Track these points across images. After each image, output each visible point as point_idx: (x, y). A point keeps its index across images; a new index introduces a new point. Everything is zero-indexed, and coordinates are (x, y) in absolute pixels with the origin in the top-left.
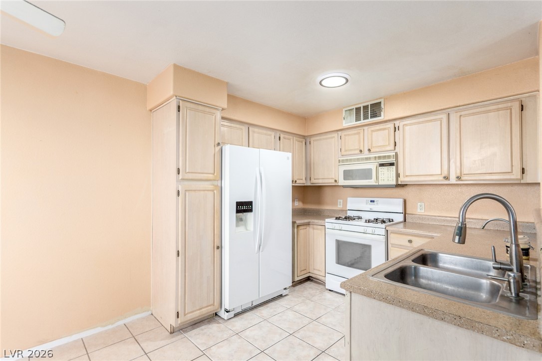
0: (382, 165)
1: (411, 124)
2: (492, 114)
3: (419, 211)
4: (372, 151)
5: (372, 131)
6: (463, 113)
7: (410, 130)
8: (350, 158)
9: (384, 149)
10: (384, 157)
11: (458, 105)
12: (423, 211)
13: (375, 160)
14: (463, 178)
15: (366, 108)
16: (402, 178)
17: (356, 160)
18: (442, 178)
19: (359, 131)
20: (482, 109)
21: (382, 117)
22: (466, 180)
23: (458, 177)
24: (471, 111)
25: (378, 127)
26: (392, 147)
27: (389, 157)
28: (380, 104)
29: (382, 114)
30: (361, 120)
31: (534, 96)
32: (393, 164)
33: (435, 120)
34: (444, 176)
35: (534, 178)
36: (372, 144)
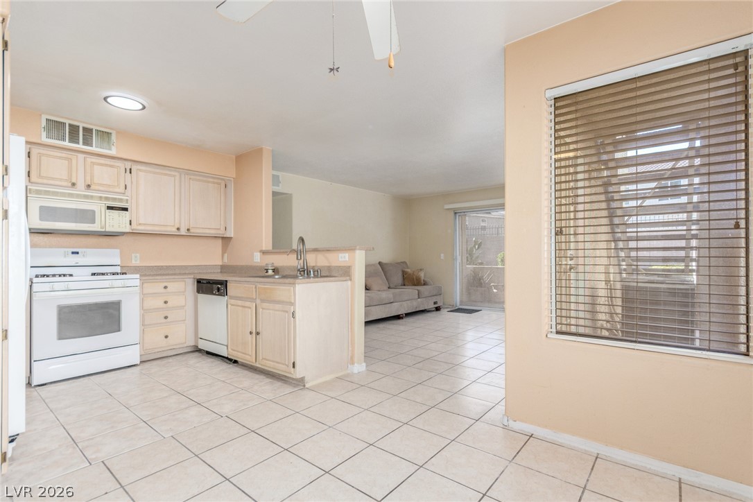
0: (109, 208)
1: (145, 171)
2: (210, 184)
3: (133, 262)
4: (92, 187)
5: (93, 163)
6: (192, 177)
7: (143, 177)
8: (54, 190)
9: (111, 190)
10: (114, 199)
12: (138, 262)
13: (101, 200)
14: (191, 231)
15: (88, 131)
16: (134, 226)
17: (63, 195)
18: (175, 229)
19: (70, 156)
20: (205, 179)
21: (113, 152)
22: (193, 233)
23: (188, 230)
24: (198, 178)
25: (102, 161)
26: (122, 189)
27: (121, 200)
28: (109, 134)
29: (114, 148)
30: (78, 143)
31: (231, 180)
32: (126, 209)
33: (170, 175)
34: (177, 227)
35: (230, 233)
36: (92, 179)
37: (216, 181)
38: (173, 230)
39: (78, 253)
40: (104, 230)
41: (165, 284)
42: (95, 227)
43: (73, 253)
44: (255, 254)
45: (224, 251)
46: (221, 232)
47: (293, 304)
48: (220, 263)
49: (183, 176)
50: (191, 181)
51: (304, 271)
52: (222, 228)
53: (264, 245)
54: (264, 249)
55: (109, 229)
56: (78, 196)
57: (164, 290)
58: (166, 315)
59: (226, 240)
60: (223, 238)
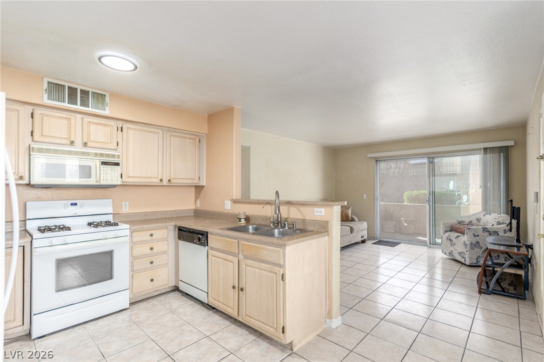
0: (104, 163)
1: (134, 129)
2: (188, 140)
3: (123, 210)
4: (89, 144)
5: (90, 123)
6: (173, 134)
7: (132, 134)
8: (54, 148)
9: (105, 147)
10: (108, 155)
11: (171, 127)
12: (127, 209)
13: (96, 157)
14: (172, 181)
15: (85, 93)
16: (125, 179)
17: (63, 152)
18: (158, 181)
19: (69, 117)
20: (183, 135)
21: (107, 112)
22: (173, 183)
23: (169, 181)
24: (177, 134)
25: (97, 120)
26: (114, 146)
27: (113, 156)
28: (103, 96)
29: (107, 108)
30: (76, 104)
31: (204, 136)
32: (117, 164)
33: (154, 132)
34: (160, 179)
35: (203, 183)
36: (89, 137)
37: (192, 137)
38: (156, 181)
39: (76, 204)
40: (98, 184)
41: (151, 232)
42: (92, 181)
43: (72, 204)
44: (226, 201)
45: (197, 198)
46: (196, 182)
47: (282, 266)
48: (193, 207)
49: (165, 133)
50: (172, 137)
51: (278, 223)
52: (197, 178)
53: (234, 194)
54: (234, 198)
55: (103, 183)
56: (76, 153)
57: (150, 238)
58: (151, 261)
59: (199, 189)
60: (196, 187)
